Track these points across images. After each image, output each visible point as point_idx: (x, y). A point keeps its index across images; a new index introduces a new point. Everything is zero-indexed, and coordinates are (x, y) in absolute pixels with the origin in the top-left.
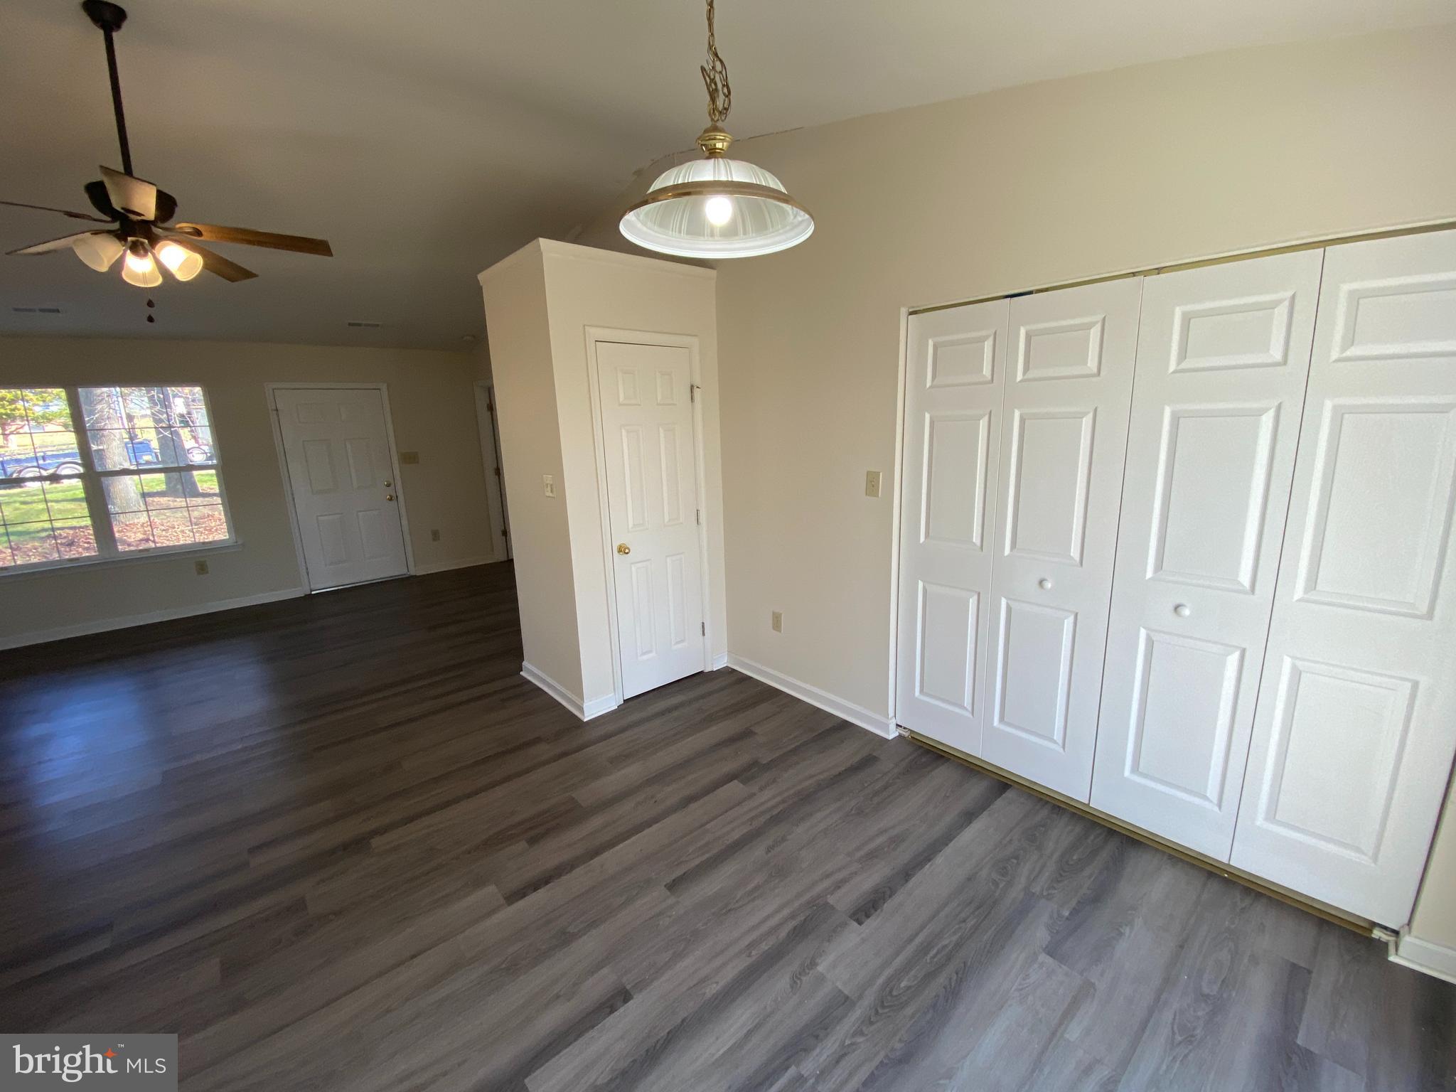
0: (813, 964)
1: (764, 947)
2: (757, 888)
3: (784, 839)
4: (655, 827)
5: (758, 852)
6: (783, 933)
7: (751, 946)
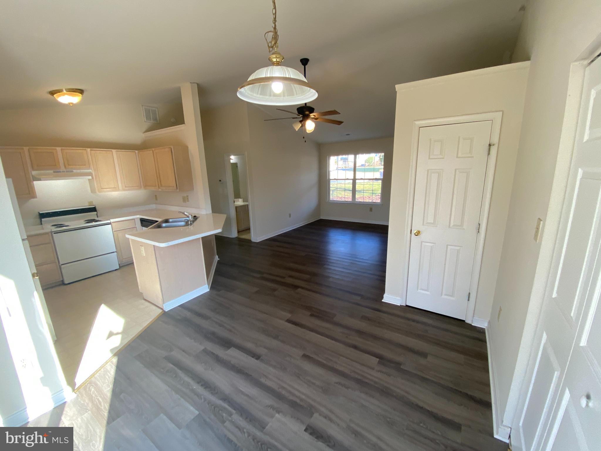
0: (278, 412)
1: (284, 392)
2: (314, 384)
3: (348, 388)
4: (333, 342)
5: (334, 379)
6: (291, 398)
7: (284, 388)
